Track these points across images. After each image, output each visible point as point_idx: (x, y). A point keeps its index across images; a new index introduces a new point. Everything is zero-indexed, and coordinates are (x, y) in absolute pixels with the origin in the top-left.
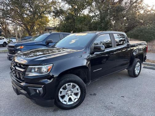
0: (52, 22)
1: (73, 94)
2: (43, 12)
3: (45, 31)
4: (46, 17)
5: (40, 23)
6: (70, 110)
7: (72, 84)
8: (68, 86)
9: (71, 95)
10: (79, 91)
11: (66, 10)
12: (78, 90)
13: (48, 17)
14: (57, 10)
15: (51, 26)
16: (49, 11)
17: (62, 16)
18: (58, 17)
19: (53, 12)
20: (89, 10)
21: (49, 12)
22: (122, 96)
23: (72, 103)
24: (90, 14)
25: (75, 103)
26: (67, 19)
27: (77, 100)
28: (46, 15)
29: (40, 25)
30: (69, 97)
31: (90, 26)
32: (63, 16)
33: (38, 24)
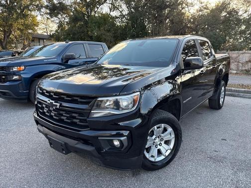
0: (43, 25)
1: (163, 142)
2: (27, 7)
3: (33, 41)
4: (34, 17)
5: (22, 28)
6: (160, 170)
7: (163, 125)
8: (158, 130)
9: (160, 144)
10: (173, 136)
11: (70, 4)
12: (171, 135)
13: (37, 16)
14: (54, 5)
15: (40, 32)
16: (37, 6)
17: (62, 15)
18: (56, 16)
19: (47, 7)
20: (110, 5)
21: (39, 8)
22: (223, 139)
23: (162, 157)
24: (111, 13)
25: (167, 157)
26: (74, 20)
27: (169, 151)
28: (33, 13)
29: (21, 31)
30: (158, 148)
31: (115, 33)
32: (64, 16)
33: (19, 29)
